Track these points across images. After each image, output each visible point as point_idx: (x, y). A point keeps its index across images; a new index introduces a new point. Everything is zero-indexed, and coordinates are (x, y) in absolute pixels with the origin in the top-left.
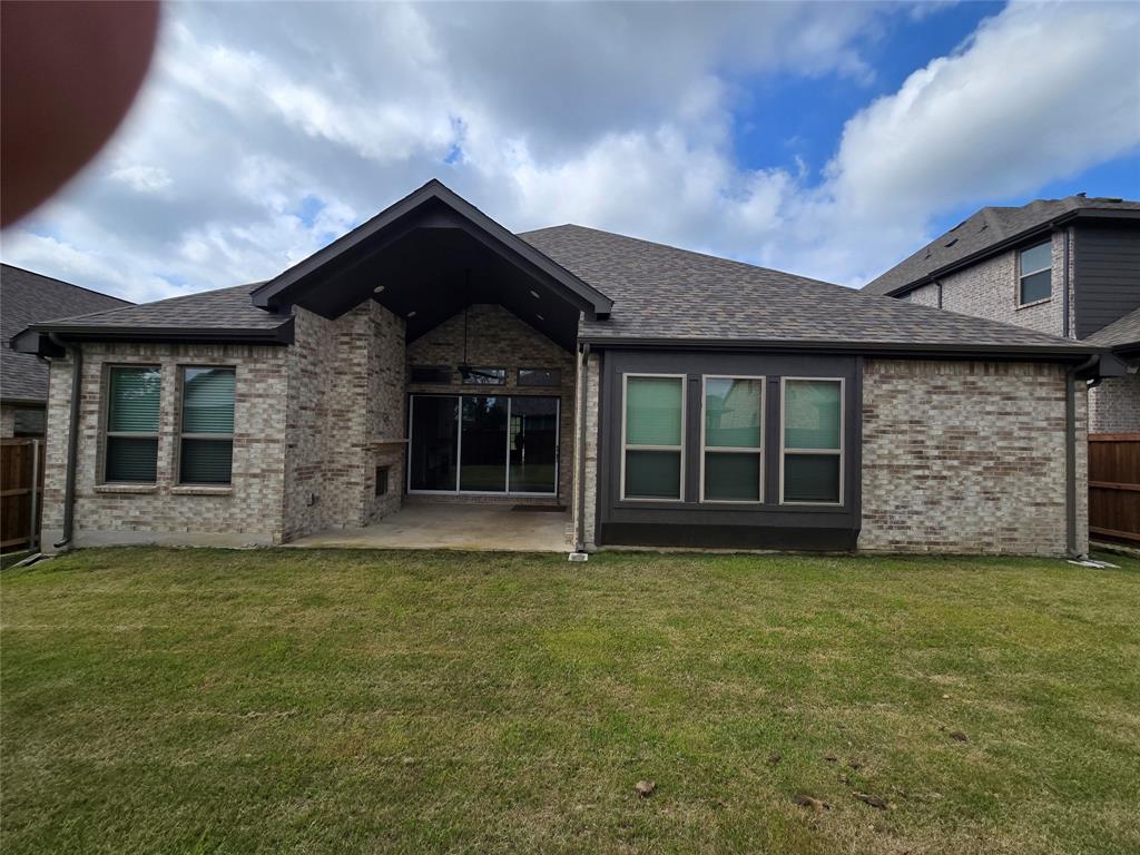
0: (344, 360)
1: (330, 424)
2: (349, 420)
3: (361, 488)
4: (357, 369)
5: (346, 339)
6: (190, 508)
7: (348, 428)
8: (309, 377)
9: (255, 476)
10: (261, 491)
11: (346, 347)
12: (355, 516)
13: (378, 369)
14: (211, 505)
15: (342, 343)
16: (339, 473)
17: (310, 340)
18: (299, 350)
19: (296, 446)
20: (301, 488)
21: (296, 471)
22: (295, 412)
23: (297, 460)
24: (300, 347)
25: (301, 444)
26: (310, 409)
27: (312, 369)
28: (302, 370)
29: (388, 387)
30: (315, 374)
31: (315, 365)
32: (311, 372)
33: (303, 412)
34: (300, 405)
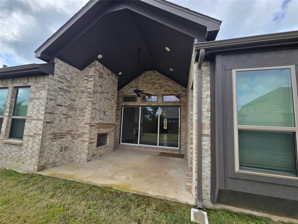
0: (85, 87)
1: (78, 114)
2: (85, 112)
3: (87, 143)
4: (89, 90)
5: (86, 78)
6: (8, 150)
7: (84, 116)
8: (64, 92)
9: (31, 136)
10: (32, 143)
11: (86, 81)
12: (84, 156)
13: (100, 92)
14: (14, 149)
15: (85, 80)
16: (80, 136)
17: (66, 76)
18: (58, 79)
19: (53, 122)
20: (55, 143)
21: (52, 134)
22: (53, 106)
23: (53, 130)
24: (59, 77)
25: (56, 122)
26: (64, 106)
27: (67, 89)
28: (59, 88)
29: (106, 100)
30: (69, 91)
31: (69, 87)
32: (66, 90)
33: (59, 107)
34: (57, 104)
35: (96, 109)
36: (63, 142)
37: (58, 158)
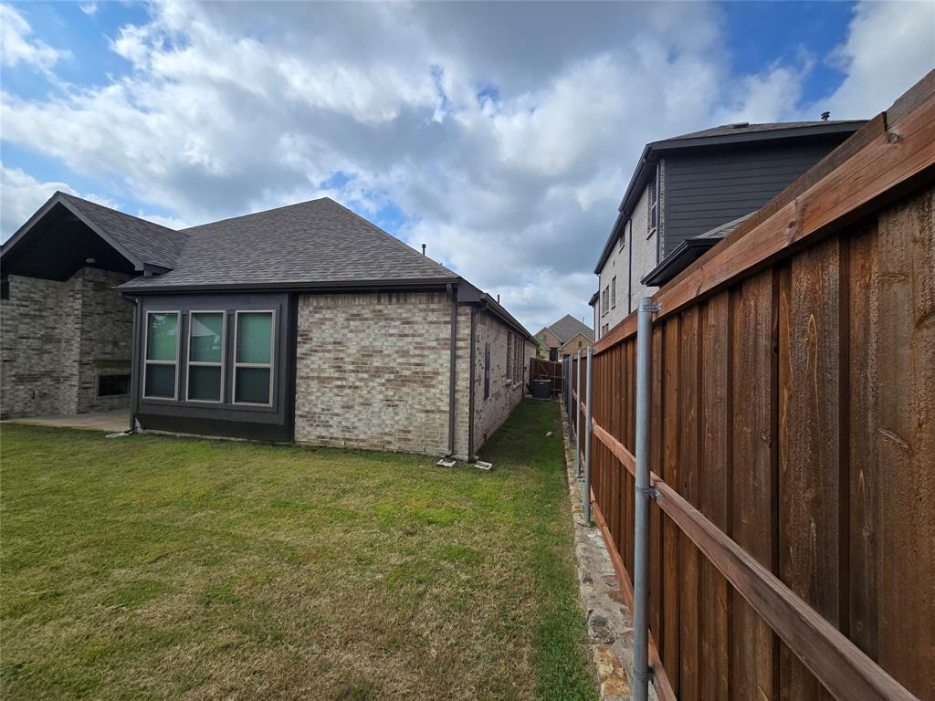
0: (70, 307)
1: (63, 348)
2: (72, 345)
3: (76, 389)
4: (76, 312)
5: (72, 293)
7: (71, 350)
8: (31, 318)
11: (71, 298)
12: (73, 407)
15: (70, 296)
16: (67, 379)
17: (32, 295)
18: (17, 302)
19: (15, 361)
20: (22, 387)
21: (14, 376)
22: (12, 340)
23: (16, 370)
24: (18, 300)
25: (21, 360)
26: (34, 338)
27: (37, 313)
28: (21, 314)
29: (117, 323)
30: (42, 316)
31: (40, 311)
32: (35, 315)
33: (24, 340)
34: (19, 335)
35: (92, 340)
36: (37, 386)
37: (30, 407)
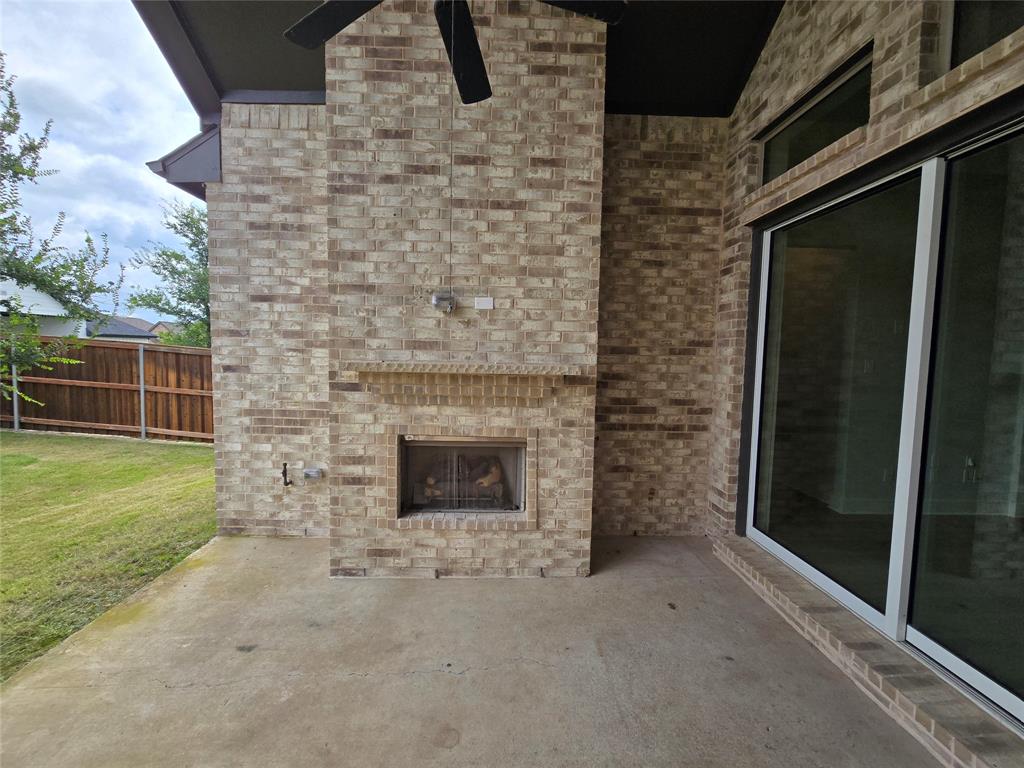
8: (277, 237)
13: (396, 170)
17: (277, 162)
18: (241, 189)
19: (247, 369)
20: (267, 447)
21: (248, 413)
23: (250, 396)
24: (244, 181)
25: (260, 366)
26: (286, 298)
27: (290, 218)
28: (252, 225)
30: (301, 228)
31: (298, 210)
32: (284, 227)
33: (265, 306)
34: (252, 292)
36: (302, 447)
37: (288, 507)
